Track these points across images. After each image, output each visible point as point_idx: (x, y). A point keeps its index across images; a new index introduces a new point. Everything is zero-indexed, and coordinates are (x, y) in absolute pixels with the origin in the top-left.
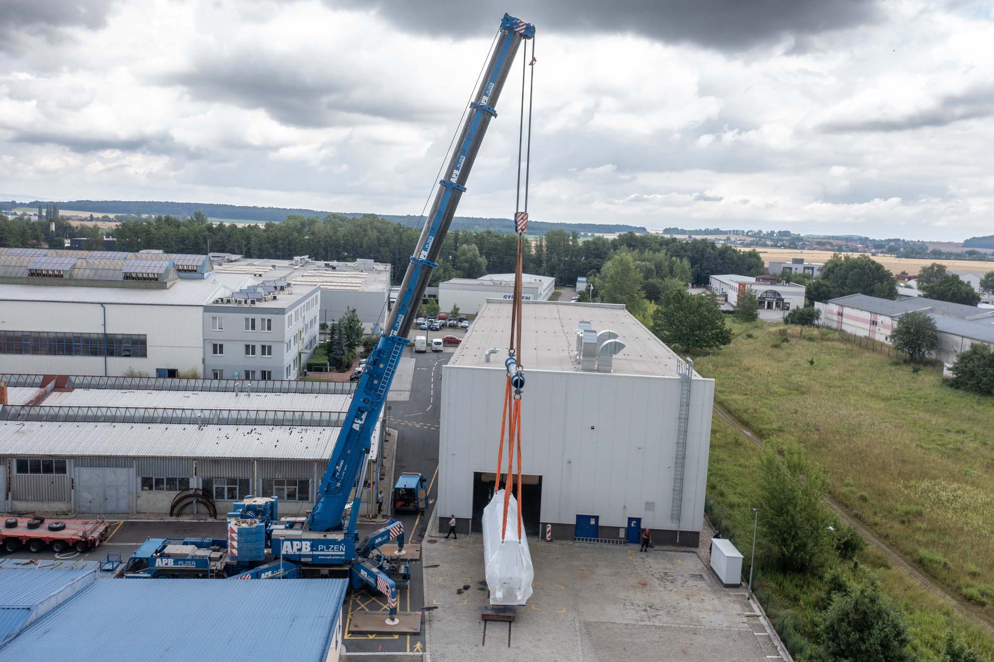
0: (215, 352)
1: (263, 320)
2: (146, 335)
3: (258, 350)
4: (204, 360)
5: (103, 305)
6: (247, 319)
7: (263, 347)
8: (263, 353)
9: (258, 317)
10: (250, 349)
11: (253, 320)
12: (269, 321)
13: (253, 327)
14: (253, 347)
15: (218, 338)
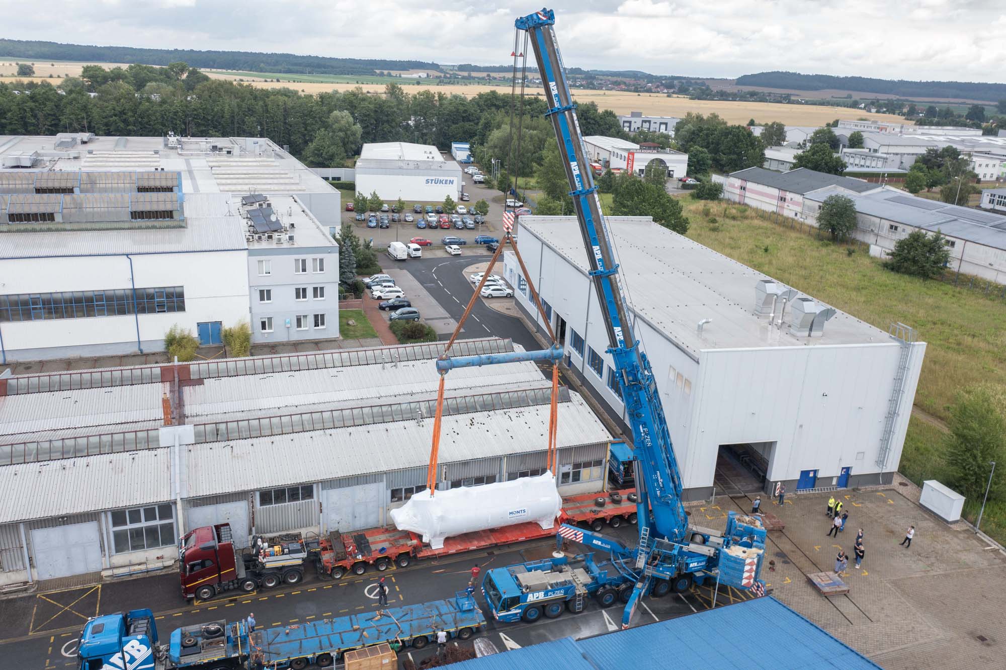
0: (262, 299)
1: (315, 260)
2: (182, 287)
3: (310, 292)
4: (250, 308)
5: (130, 256)
6: (297, 260)
7: (315, 289)
8: (315, 296)
9: (309, 258)
10: (301, 293)
11: (304, 261)
12: (321, 261)
13: (304, 270)
14: (304, 290)
15: (265, 283)
